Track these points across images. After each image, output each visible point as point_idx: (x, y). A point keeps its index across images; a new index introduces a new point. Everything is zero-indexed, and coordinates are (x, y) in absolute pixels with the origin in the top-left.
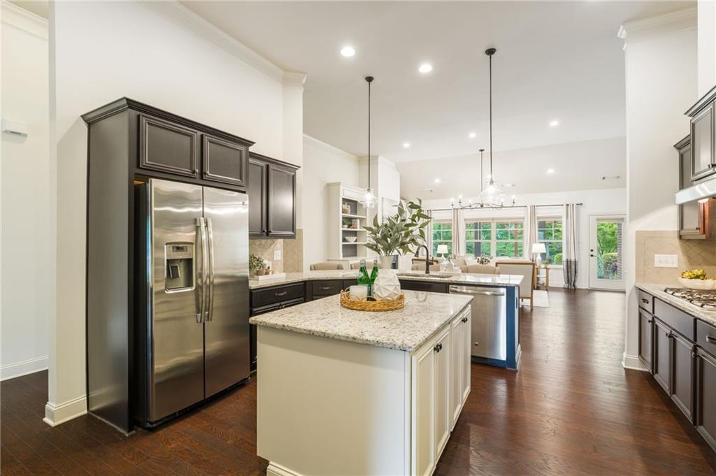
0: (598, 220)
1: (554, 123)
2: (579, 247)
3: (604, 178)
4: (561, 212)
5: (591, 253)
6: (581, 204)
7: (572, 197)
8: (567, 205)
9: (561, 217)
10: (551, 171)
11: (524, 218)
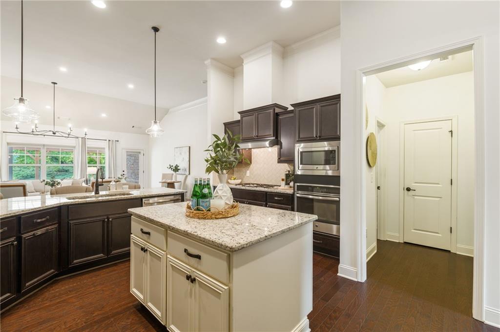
0: (127, 152)
1: (131, 86)
2: (116, 169)
3: (133, 127)
4: (104, 145)
5: (123, 173)
6: (118, 141)
7: (113, 136)
8: (109, 140)
9: (104, 148)
10: (104, 115)
11: (75, 147)
